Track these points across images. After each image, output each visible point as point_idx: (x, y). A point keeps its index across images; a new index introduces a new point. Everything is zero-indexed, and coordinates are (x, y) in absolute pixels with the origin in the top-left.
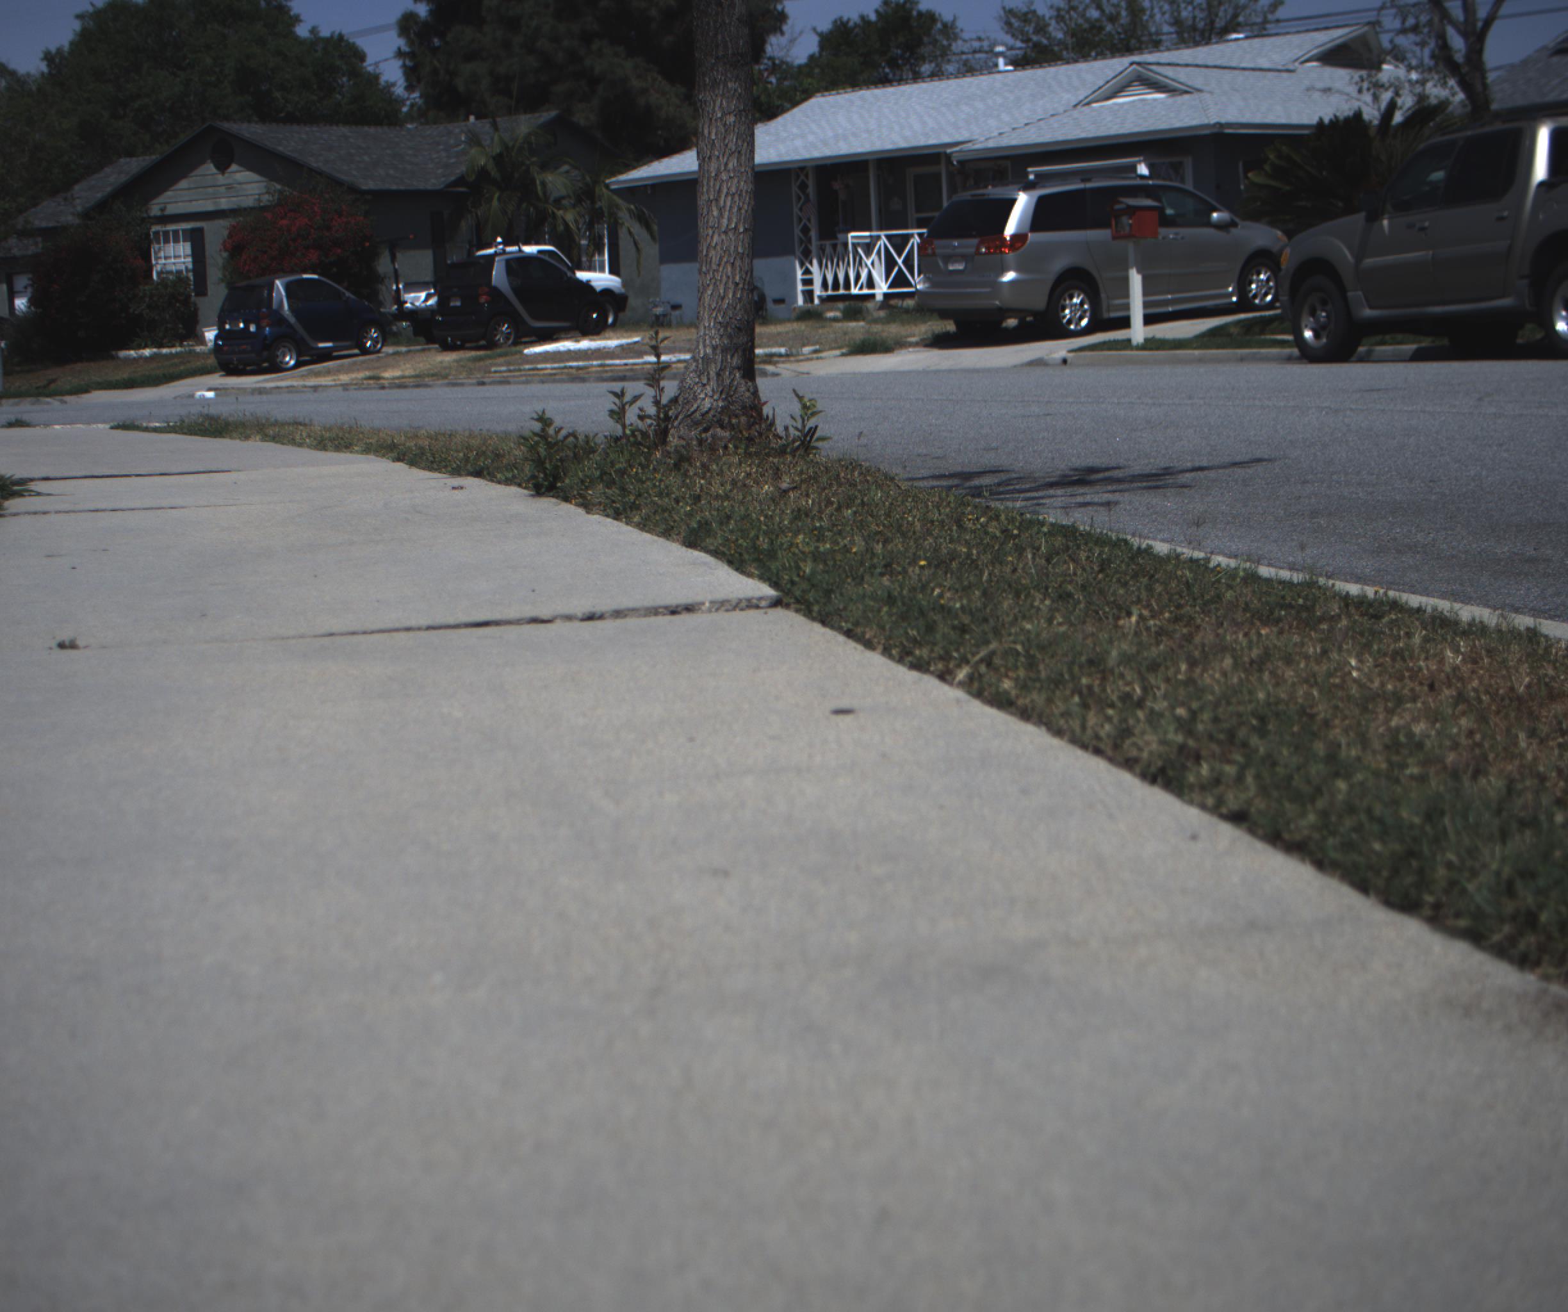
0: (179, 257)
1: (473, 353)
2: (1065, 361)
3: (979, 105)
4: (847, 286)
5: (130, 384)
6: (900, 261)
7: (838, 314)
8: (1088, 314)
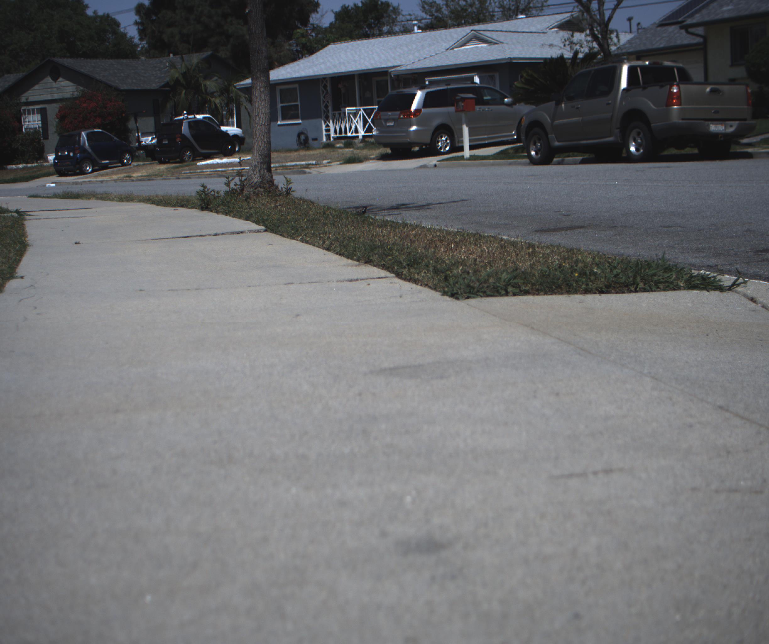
0: (35, 121)
1: (174, 165)
2: (435, 166)
3: (406, 49)
4: (346, 132)
5: (14, 181)
6: (369, 121)
7: (342, 145)
8: (449, 145)
